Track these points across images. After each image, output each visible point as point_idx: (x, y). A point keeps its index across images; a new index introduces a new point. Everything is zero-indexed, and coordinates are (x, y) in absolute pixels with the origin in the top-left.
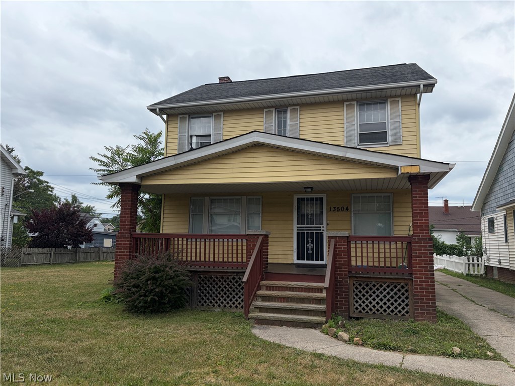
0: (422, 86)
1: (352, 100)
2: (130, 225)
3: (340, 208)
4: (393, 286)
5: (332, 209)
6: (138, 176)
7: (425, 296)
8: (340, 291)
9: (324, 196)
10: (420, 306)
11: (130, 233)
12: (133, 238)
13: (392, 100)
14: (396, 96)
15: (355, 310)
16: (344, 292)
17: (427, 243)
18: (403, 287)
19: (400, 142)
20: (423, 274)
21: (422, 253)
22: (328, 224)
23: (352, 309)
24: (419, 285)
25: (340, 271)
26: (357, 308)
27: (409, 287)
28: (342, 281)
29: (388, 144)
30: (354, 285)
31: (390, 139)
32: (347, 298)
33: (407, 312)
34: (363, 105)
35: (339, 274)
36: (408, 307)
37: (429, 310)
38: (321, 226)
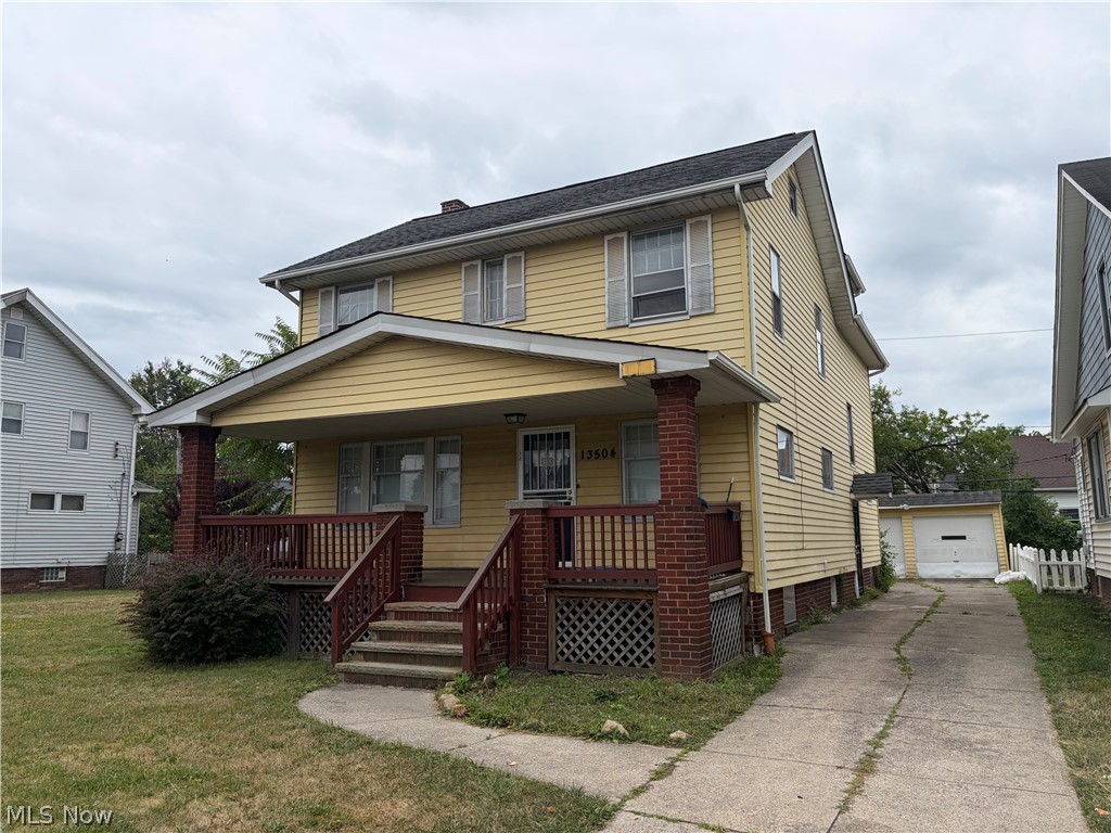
0: (737, 188)
1: (619, 230)
2: (197, 502)
3: (600, 452)
4: (626, 606)
5: (587, 455)
6: (199, 412)
7: (680, 626)
8: (532, 619)
9: (571, 429)
10: (672, 647)
11: (196, 517)
12: (203, 526)
13: (694, 220)
14: (701, 213)
15: (560, 657)
16: (538, 620)
17: (683, 516)
18: (644, 609)
19: (710, 308)
20: (676, 581)
21: (674, 538)
22: (578, 486)
23: (553, 653)
24: (668, 603)
25: (530, 578)
26: (562, 653)
27: (654, 609)
28: (533, 599)
29: (687, 314)
30: (557, 604)
31: (690, 303)
32: (544, 631)
33: (652, 660)
34: (641, 238)
35: (527, 585)
36: (654, 651)
37: (687, 655)
38: (567, 490)
